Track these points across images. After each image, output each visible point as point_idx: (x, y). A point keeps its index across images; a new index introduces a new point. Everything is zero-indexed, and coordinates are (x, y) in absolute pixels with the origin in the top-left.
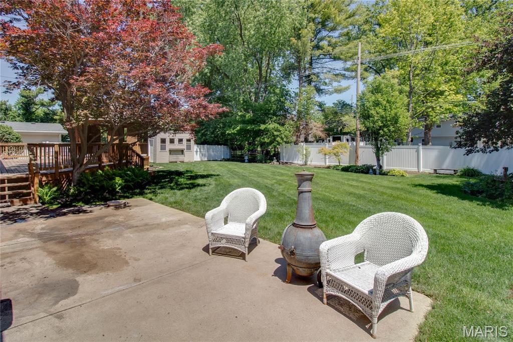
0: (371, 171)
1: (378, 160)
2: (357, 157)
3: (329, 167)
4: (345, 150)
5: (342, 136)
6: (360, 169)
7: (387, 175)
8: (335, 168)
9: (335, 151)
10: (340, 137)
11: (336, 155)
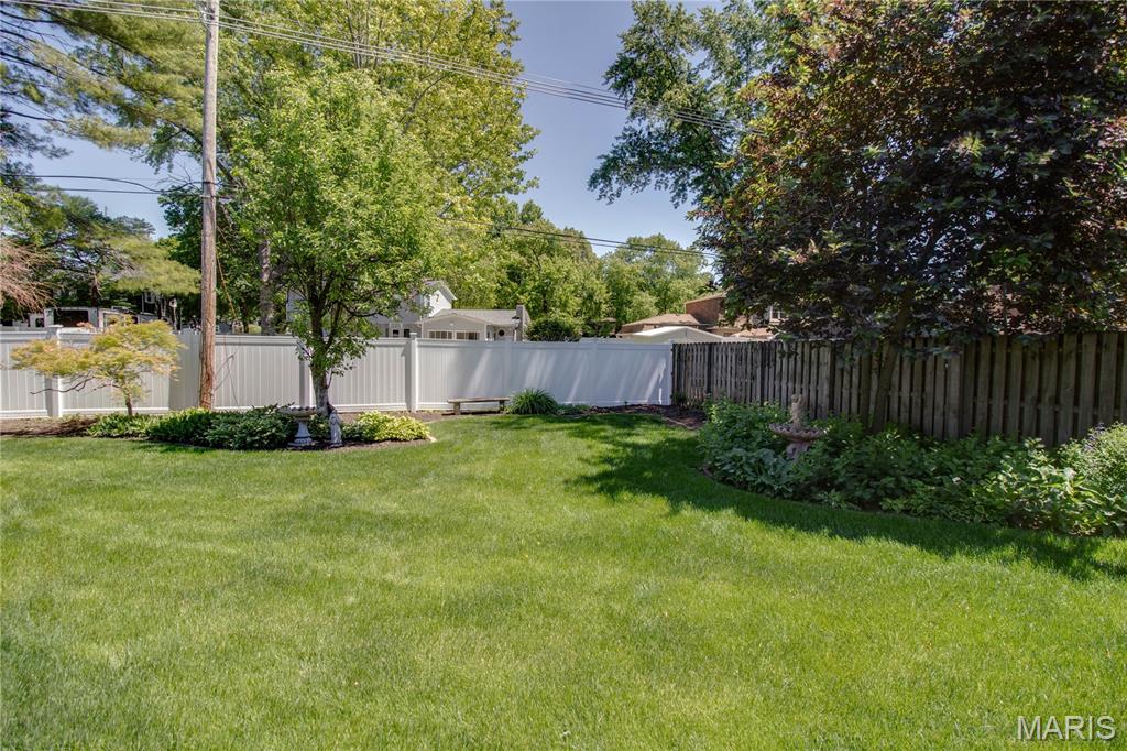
0: (303, 431)
1: (322, 387)
2: (209, 379)
3: (75, 429)
4: (160, 352)
5: (91, 311)
6: (264, 431)
7: (370, 441)
8: (116, 429)
9: (108, 357)
10: (86, 312)
11: (118, 374)
